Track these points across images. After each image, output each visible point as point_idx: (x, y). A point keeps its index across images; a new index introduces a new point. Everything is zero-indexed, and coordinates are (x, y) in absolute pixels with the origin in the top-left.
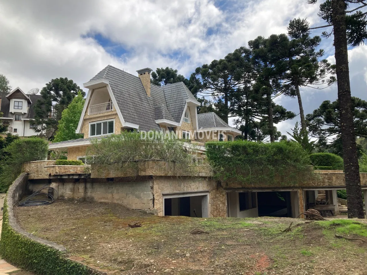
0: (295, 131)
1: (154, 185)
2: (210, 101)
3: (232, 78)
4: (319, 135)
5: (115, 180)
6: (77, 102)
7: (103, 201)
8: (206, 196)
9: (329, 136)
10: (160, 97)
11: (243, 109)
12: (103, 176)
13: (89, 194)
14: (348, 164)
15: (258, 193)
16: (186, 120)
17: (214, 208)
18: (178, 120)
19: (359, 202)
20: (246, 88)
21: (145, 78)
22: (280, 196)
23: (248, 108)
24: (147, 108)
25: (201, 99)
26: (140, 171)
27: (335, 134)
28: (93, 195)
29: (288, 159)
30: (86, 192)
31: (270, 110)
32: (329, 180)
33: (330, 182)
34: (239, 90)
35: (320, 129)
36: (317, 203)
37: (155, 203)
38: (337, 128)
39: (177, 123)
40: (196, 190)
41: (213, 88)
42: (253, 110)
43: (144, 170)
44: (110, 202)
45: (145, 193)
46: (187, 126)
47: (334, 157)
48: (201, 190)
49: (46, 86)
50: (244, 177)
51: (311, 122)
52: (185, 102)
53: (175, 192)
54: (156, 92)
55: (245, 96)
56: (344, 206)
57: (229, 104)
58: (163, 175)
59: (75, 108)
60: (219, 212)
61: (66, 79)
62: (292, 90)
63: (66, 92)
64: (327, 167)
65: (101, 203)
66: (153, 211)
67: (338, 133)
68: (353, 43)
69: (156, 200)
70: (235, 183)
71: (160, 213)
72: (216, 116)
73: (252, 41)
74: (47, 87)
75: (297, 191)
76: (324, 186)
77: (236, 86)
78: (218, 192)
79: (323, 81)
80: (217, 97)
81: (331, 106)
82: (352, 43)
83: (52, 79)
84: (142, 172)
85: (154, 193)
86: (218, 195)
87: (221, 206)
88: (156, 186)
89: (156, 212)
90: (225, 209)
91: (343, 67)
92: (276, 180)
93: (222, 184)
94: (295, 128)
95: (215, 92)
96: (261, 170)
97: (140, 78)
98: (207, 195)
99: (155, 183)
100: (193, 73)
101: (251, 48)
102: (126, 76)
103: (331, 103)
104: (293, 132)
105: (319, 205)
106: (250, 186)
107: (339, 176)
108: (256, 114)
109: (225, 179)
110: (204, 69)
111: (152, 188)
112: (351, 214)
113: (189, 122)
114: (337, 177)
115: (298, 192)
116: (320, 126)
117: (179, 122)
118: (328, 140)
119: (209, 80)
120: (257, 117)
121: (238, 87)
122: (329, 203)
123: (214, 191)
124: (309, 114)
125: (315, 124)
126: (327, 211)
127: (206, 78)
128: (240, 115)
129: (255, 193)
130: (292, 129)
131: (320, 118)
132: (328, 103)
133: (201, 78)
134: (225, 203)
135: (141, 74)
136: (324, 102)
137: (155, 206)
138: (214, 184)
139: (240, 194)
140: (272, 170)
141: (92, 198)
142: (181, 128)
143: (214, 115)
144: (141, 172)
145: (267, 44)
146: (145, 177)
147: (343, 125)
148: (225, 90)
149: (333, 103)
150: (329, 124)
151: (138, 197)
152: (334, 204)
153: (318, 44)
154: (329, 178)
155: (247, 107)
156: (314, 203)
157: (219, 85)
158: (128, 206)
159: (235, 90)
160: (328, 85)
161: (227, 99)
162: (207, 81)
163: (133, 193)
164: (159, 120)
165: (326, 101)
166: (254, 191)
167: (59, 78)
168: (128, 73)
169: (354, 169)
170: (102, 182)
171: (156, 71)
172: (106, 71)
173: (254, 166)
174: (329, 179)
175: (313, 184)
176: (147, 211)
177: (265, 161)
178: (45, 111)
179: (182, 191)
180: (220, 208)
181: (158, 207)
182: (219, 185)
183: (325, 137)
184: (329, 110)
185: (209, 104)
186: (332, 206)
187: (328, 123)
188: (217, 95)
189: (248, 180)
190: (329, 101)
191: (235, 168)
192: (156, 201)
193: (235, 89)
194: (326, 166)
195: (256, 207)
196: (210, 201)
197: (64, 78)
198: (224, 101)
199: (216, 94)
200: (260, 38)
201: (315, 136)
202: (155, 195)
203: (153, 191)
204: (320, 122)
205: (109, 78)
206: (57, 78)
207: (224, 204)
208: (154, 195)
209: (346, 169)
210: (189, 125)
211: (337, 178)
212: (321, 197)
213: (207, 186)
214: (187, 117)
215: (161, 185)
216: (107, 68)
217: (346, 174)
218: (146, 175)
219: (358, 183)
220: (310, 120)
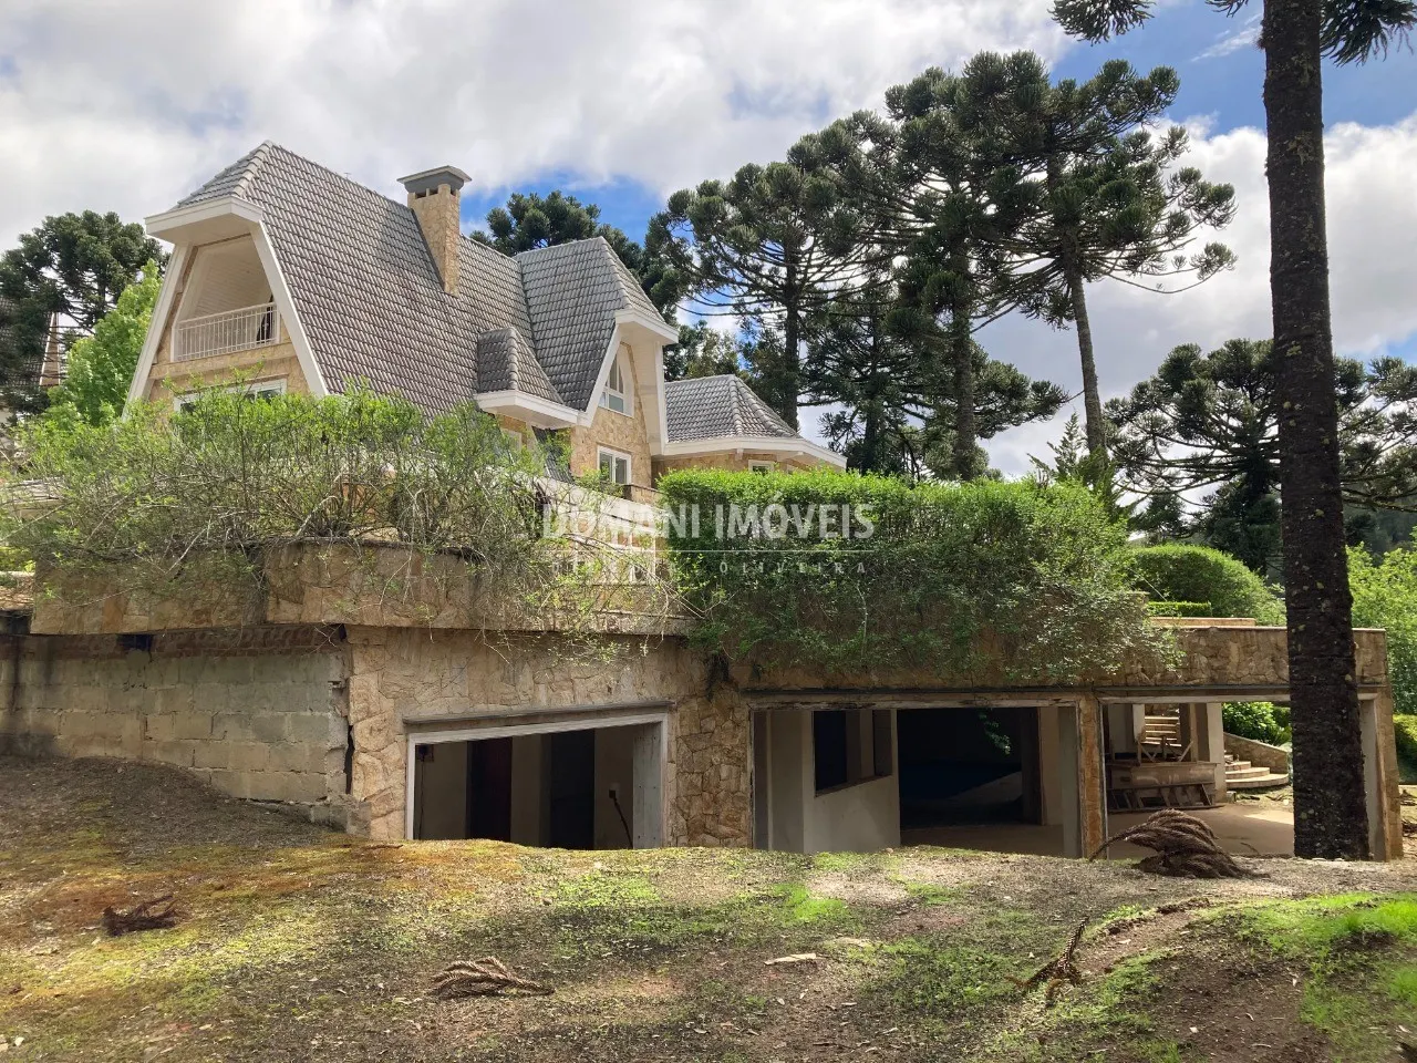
0: (1064, 454)
1: (353, 674)
2: (727, 338)
3: (815, 244)
4: (1152, 484)
5: (157, 646)
6: (138, 313)
7: (97, 751)
8: (656, 725)
9: (1188, 487)
10: (502, 299)
11: (861, 373)
12: (92, 623)
13: (31, 717)
14: (1306, 588)
15: (900, 712)
16: (616, 404)
17: (692, 785)
18: (578, 400)
19: (1345, 757)
20: (873, 289)
21: (435, 212)
22: (995, 731)
23: (879, 370)
24: (441, 343)
25: (692, 331)
26: (271, 599)
27: (1212, 481)
28: (52, 722)
29: (1039, 560)
30: (17, 709)
31: (963, 376)
32: (1212, 657)
33: (1218, 668)
34: (844, 294)
35: (1157, 458)
36: (1144, 755)
37: (357, 772)
38: (1222, 457)
39: (576, 412)
40: (600, 701)
41: (740, 284)
42: (897, 379)
43: (297, 596)
44: (131, 757)
45: (303, 713)
46: (618, 429)
47: (1219, 566)
48: (628, 695)
49: (20, 245)
50: (833, 641)
51: (1124, 431)
52: (609, 324)
53: (482, 708)
54: (487, 276)
55: (867, 319)
56: (1245, 767)
57: (803, 350)
58: (405, 623)
59: (129, 335)
60: (715, 801)
61: (111, 218)
62: (1054, 293)
63: (110, 277)
64: (1191, 604)
65: (83, 763)
66: (339, 809)
67: (1221, 479)
68: (1341, 44)
69: (365, 751)
70: (794, 667)
71: (390, 817)
72: (744, 390)
73: (900, 90)
74: (24, 251)
75: (1074, 708)
76: (1191, 683)
77: (832, 278)
78: (715, 710)
79: (1180, 261)
80: (754, 321)
81: (1201, 368)
82: (1335, 43)
83: (48, 218)
84: (284, 604)
85: (352, 717)
86: (710, 725)
87: (724, 775)
88: (365, 682)
89: (355, 817)
90: (743, 787)
91: (1299, 142)
92: (980, 657)
93: (734, 671)
94: (1065, 442)
95: (747, 299)
96: (912, 610)
97: (413, 212)
98: (660, 723)
99: (359, 667)
100: (659, 216)
101: (898, 118)
102: (351, 197)
103: (1204, 357)
104: (1057, 459)
105: (1152, 766)
106: (861, 682)
107: (1255, 640)
108: (909, 395)
109: (745, 646)
110: (705, 199)
111: (342, 689)
112: (1311, 812)
113: (631, 412)
114: (1248, 646)
115: (1080, 711)
116: (1159, 447)
117: (584, 410)
118: (1186, 503)
119: (726, 248)
120: (912, 408)
121: (839, 284)
122: (1195, 754)
123: (694, 704)
124: (1117, 401)
125: (1141, 437)
126: (1184, 788)
127: (713, 238)
128: (848, 398)
129: (887, 712)
130: (1051, 446)
131: (1158, 413)
132: (1194, 357)
133: (691, 237)
134: (746, 759)
135: (421, 195)
136: (1177, 350)
137: (355, 785)
138: (697, 671)
139: (818, 715)
140: (966, 608)
141: (47, 738)
142: (594, 433)
143: (733, 388)
144: (278, 603)
145: (961, 94)
146: (306, 632)
147: (1291, 409)
148: (789, 294)
149: (1212, 356)
150: (1191, 442)
151: (271, 736)
152: (1212, 761)
153: (1169, 103)
154: (1213, 647)
155: (874, 368)
156: (1134, 756)
157: (765, 272)
158: (220, 784)
159: (831, 296)
160: (1199, 278)
161: (793, 328)
162: (715, 250)
163: (243, 713)
164: (491, 395)
165: (1185, 348)
166: (882, 703)
167: (79, 214)
168: (359, 187)
169: (1329, 610)
170: (96, 656)
171: (510, 204)
172: (251, 167)
173: (884, 591)
174: (1216, 652)
175: (1143, 675)
176: (312, 812)
177: (933, 565)
178: (15, 352)
179: (522, 707)
180: (718, 786)
181: (374, 790)
182: (718, 673)
183: (1176, 492)
184: (1196, 382)
185: (724, 350)
186: (1203, 767)
187: (1188, 436)
188: (758, 312)
189: (852, 653)
190: (1197, 347)
191: (793, 597)
192: (362, 758)
193: (827, 292)
194: (1185, 603)
195: (888, 773)
196: (674, 749)
197: (102, 213)
198: (785, 339)
199: (751, 308)
200: (934, 75)
201: (1137, 487)
202: (358, 727)
203: (348, 707)
204: (1156, 431)
205: (267, 198)
206: (69, 214)
207: (739, 762)
208: (350, 728)
209: (1294, 608)
210: (630, 423)
211: (1246, 649)
212: (1162, 729)
213: (663, 679)
214: (622, 392)
215: (399, 675)
216: (260, 155)
217: (1293, 631)
218: (305, 619)
219: (1345, 674)
220: (1119, 422)
